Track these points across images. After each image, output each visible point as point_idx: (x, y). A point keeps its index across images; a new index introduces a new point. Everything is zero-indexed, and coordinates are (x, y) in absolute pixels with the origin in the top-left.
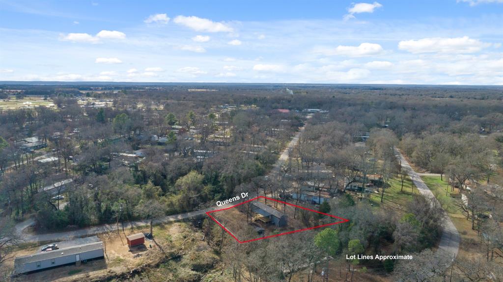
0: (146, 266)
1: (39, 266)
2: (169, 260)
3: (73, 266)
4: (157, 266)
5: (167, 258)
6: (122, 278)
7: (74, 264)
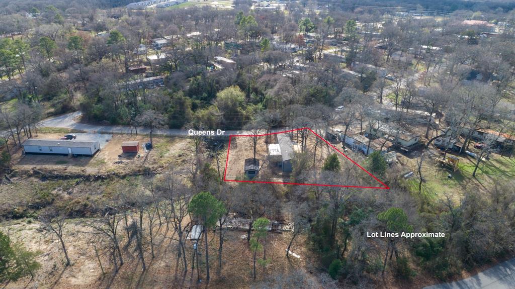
0: (114, 174)
1: (51, 150)
2: (140, 175)
3: (65, 157)
4: (124, 177)
5: (140, 172)
6: (87, 179)
7: (66, 155)
